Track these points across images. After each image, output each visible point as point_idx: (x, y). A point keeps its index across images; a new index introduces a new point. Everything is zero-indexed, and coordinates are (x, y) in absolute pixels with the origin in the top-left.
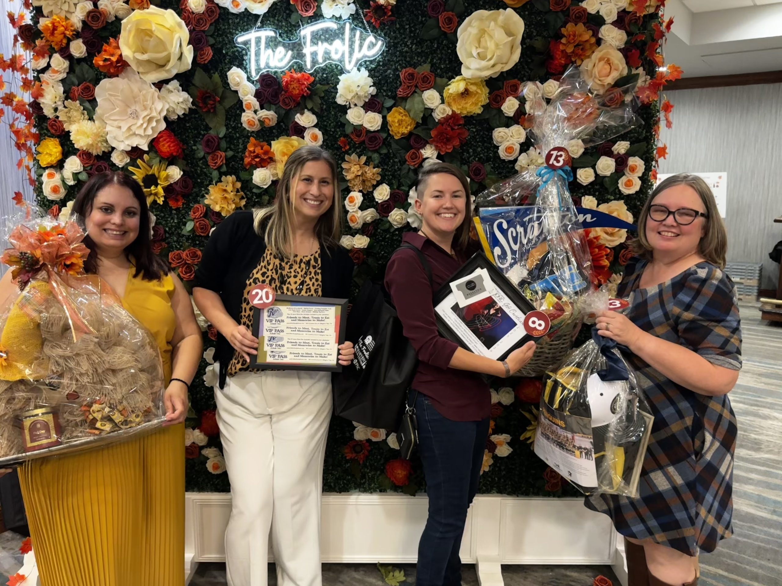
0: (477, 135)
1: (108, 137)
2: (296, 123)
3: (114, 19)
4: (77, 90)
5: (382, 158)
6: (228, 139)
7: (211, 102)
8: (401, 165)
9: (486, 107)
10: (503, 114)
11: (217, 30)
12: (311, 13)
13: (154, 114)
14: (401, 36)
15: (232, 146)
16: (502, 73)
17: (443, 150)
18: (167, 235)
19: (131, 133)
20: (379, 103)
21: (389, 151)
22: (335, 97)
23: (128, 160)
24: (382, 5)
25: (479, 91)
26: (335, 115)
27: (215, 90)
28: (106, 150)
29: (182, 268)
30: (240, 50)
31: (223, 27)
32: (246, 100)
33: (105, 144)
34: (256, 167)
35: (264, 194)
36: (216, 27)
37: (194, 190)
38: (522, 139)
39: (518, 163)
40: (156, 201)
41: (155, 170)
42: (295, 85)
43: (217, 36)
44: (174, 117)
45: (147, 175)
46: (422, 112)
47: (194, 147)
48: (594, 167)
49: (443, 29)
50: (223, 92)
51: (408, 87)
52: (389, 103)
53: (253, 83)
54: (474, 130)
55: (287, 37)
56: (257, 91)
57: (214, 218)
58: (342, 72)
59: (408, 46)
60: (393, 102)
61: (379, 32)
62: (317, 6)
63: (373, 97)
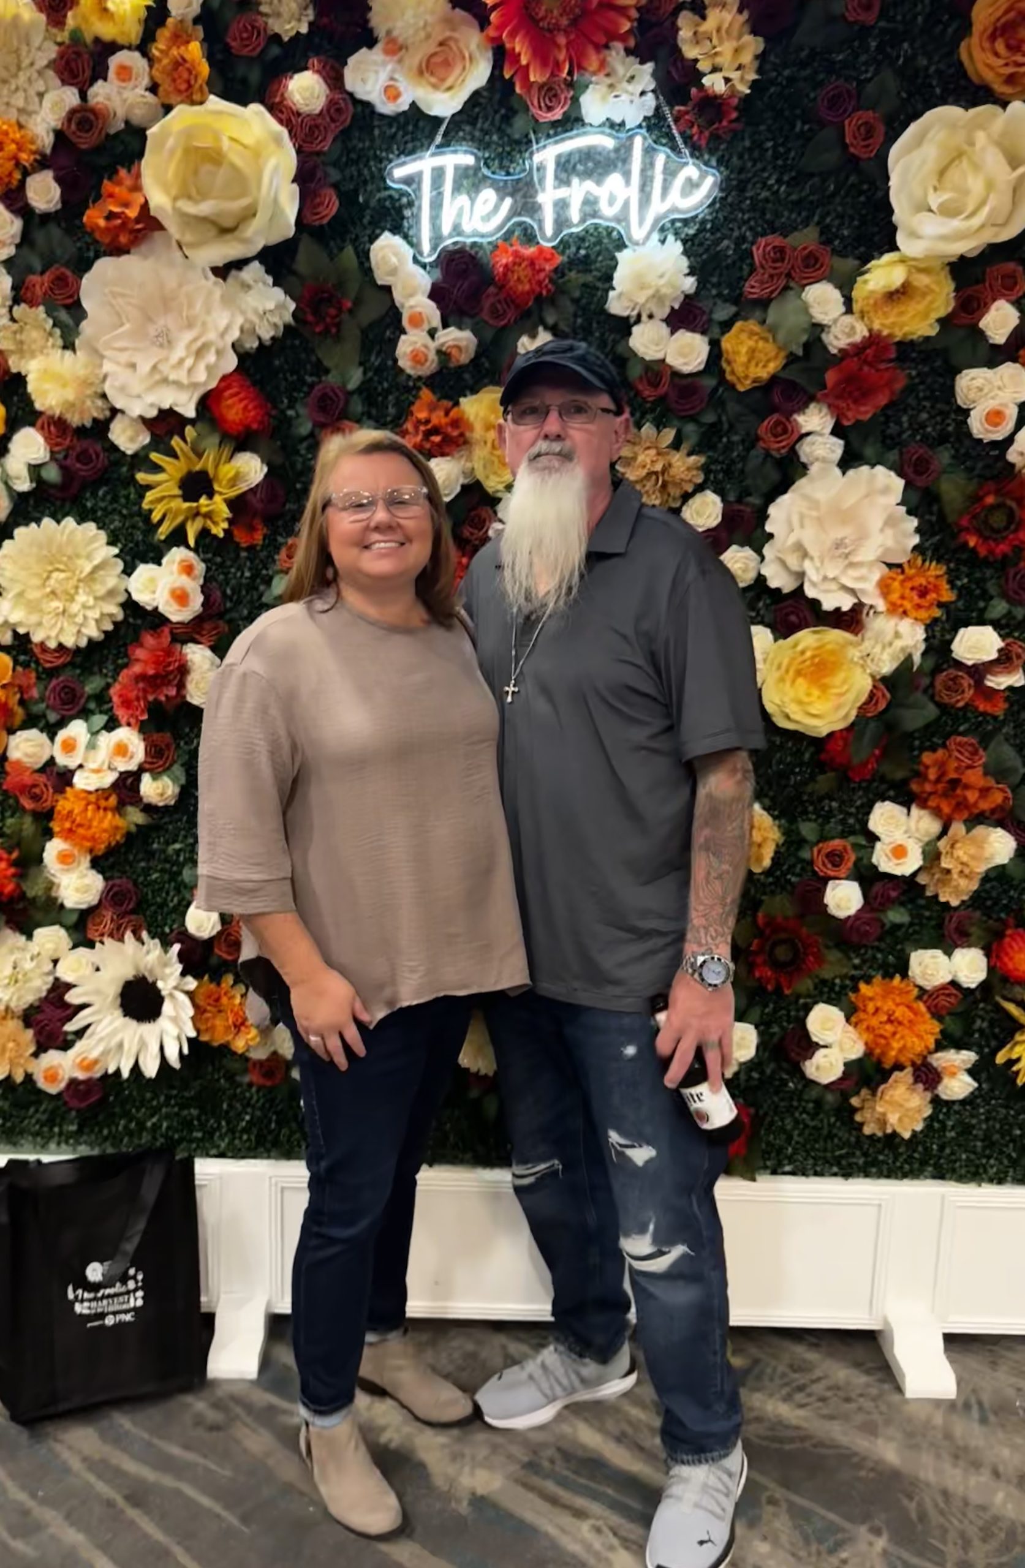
0: (922, 383)
1: (107, 388)
3: (122, 126)
4: (39, 282)
5: (703, 433)
6: (365, 394)
7: (333, 312)
8: (748, 450)
9: (945, 323)
10: (983, 338)
11: (347, 150)
12: (557, 114)
13: (211, 336)
14: (754, 165)
15: (374, 412)
16: (990, 246)
17: (850, 414)
18: (228, 605)
19: (157, 377)
20: (701, 311)
21: (720, 417)
22: (604, 299)
23: (145, 439)
24: (716, 97)
25: (934, 287)
26: (603, 339)
27: (340, 285)
28: (101, 417)
30: (396, 196)
31: (361, 145)
32: (409, 307)
33: (100, 403)
34: (433, 454)
36: (345, 144)
37: (289, 505)
39: (1015, 446)
40: (210, 530)
41: (208, 462)
42: (522, 272)
43: (346, 164)
44: (252, 344)
45: (190, 473)
46: (804, 330)
47: (290, 413)
49: (852, 150)
50: (359, 289)
51: (772, 276)
52: (723, 312)
53: (425, 267)
54: (914, 372)
55: (501, 167)
56: (434, 287)
58: (621, 245)
59: (770, 187)
60: (733, 309)
61: (706, 157)
62: (572, 98)
63: (688, 300)
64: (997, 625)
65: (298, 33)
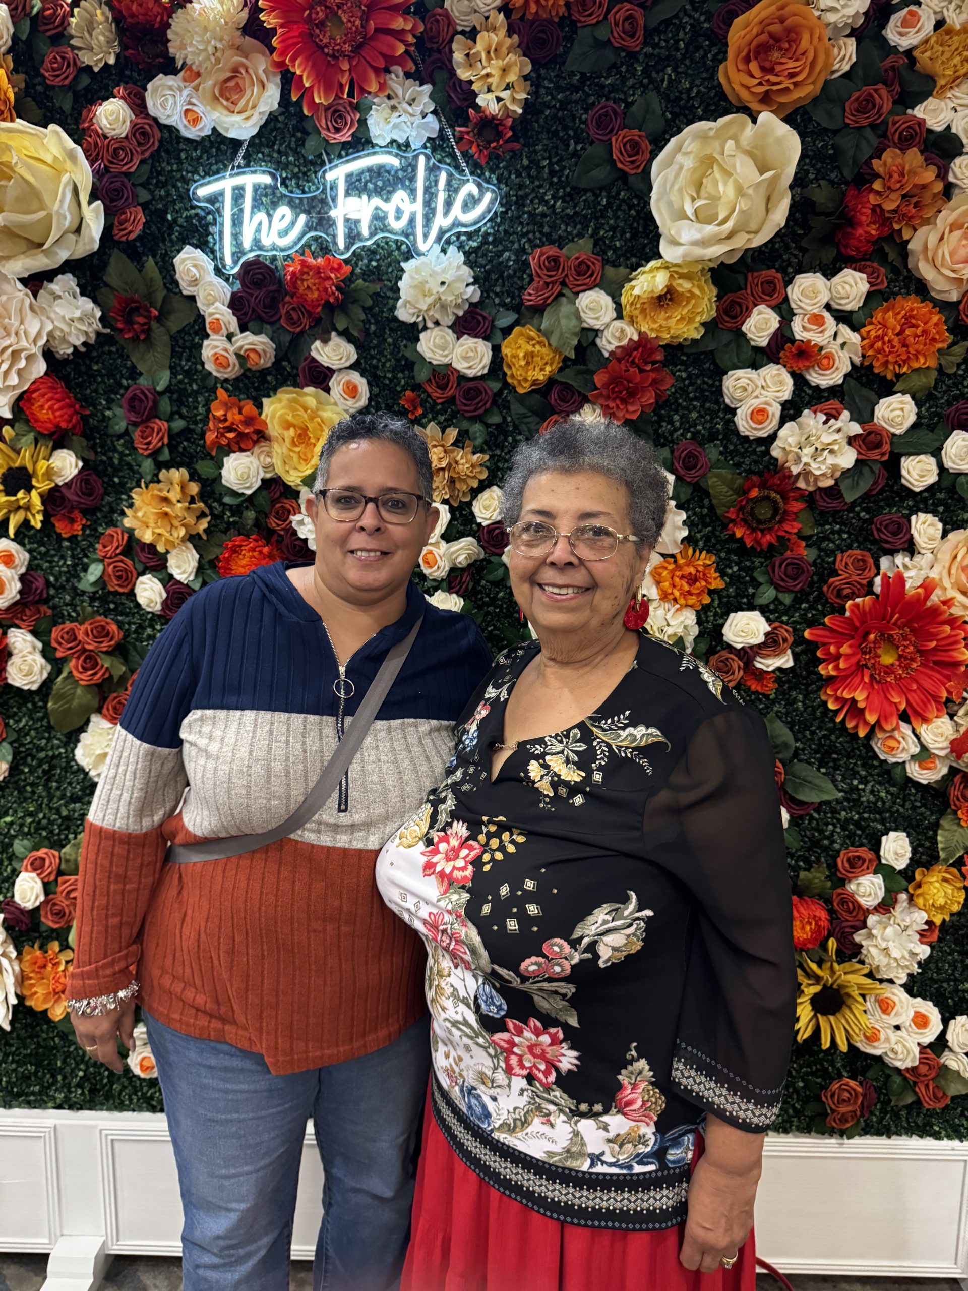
0: (691, 384)
2: (314, 360)
5: (489, 433)
6: (175, 396)
7: (141, 320)
9: (710, 326)
10: (748, 341)
11: (155, 172)
12: (345, 136)
13: (24, 343)
14: (532, 182)
15: (184, 411)
16: (747, 250)
17: (620, 414)
18: (52, 592)
20: (484, 318)
21: (504, 418)
22: (394, 308)
24: (494, 117)
25: (697, 291)
26: (395, 345)
27: (150, 296)
29: (78, 658)
30: (202, 214)
31: (169, 168)
32: (211, 314)
34: (228, 450)
35: (247, 508)
36: (153, 166)
37: (107, 498)
38: (786, 394)
39: (778, 443)
40: (29, 521)
41: (25, 458)
43: (156, 185)
44: (65, 351)
45: (10, 469)
46: (575, 334)
47: (107, 413)
48: (936, 453)
49: (619, 165)
50: (165, 299)
51: (547, 284)
52: (506, 319)
53: (227, 280)
54: (684, 375)
55: (298, 186)
56: (234, 295)
57: (143, 556)
58: (408, 256)
59: (547, 202)
60: (515, 316)
61: (487, 174)
62: (359, 121)
63: (473, 307)
64: (764, 611)
65: (106, 64)
